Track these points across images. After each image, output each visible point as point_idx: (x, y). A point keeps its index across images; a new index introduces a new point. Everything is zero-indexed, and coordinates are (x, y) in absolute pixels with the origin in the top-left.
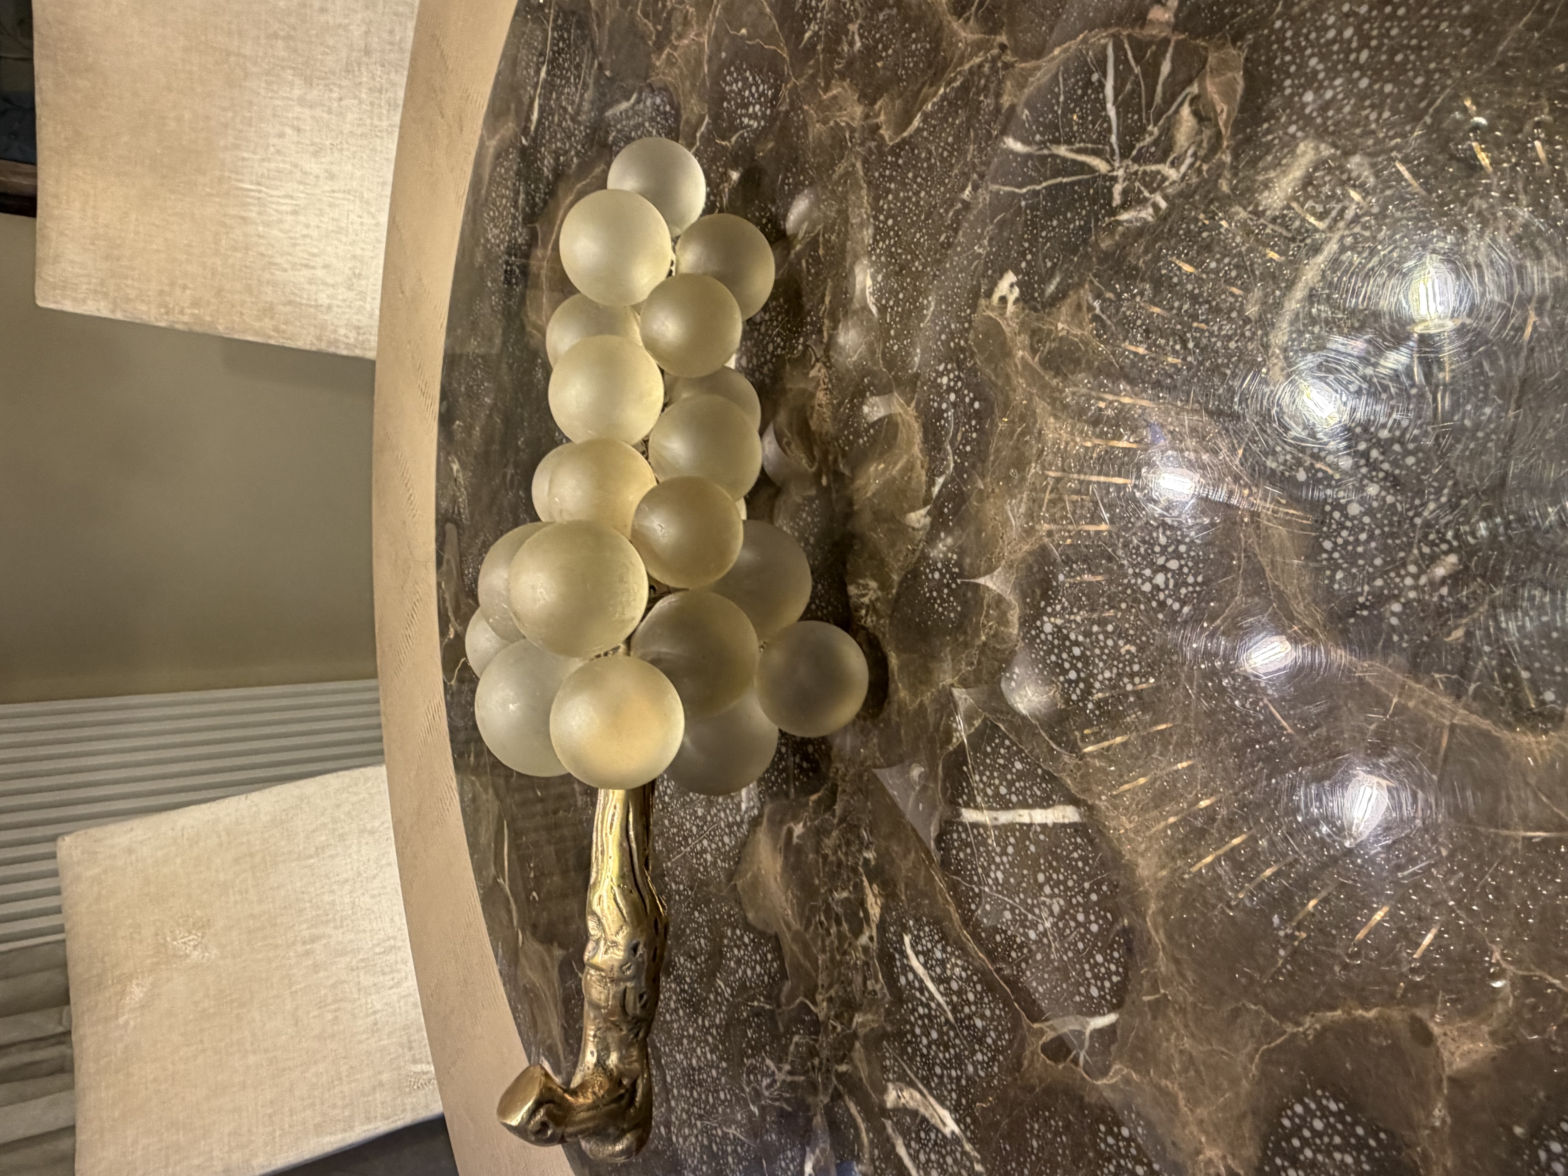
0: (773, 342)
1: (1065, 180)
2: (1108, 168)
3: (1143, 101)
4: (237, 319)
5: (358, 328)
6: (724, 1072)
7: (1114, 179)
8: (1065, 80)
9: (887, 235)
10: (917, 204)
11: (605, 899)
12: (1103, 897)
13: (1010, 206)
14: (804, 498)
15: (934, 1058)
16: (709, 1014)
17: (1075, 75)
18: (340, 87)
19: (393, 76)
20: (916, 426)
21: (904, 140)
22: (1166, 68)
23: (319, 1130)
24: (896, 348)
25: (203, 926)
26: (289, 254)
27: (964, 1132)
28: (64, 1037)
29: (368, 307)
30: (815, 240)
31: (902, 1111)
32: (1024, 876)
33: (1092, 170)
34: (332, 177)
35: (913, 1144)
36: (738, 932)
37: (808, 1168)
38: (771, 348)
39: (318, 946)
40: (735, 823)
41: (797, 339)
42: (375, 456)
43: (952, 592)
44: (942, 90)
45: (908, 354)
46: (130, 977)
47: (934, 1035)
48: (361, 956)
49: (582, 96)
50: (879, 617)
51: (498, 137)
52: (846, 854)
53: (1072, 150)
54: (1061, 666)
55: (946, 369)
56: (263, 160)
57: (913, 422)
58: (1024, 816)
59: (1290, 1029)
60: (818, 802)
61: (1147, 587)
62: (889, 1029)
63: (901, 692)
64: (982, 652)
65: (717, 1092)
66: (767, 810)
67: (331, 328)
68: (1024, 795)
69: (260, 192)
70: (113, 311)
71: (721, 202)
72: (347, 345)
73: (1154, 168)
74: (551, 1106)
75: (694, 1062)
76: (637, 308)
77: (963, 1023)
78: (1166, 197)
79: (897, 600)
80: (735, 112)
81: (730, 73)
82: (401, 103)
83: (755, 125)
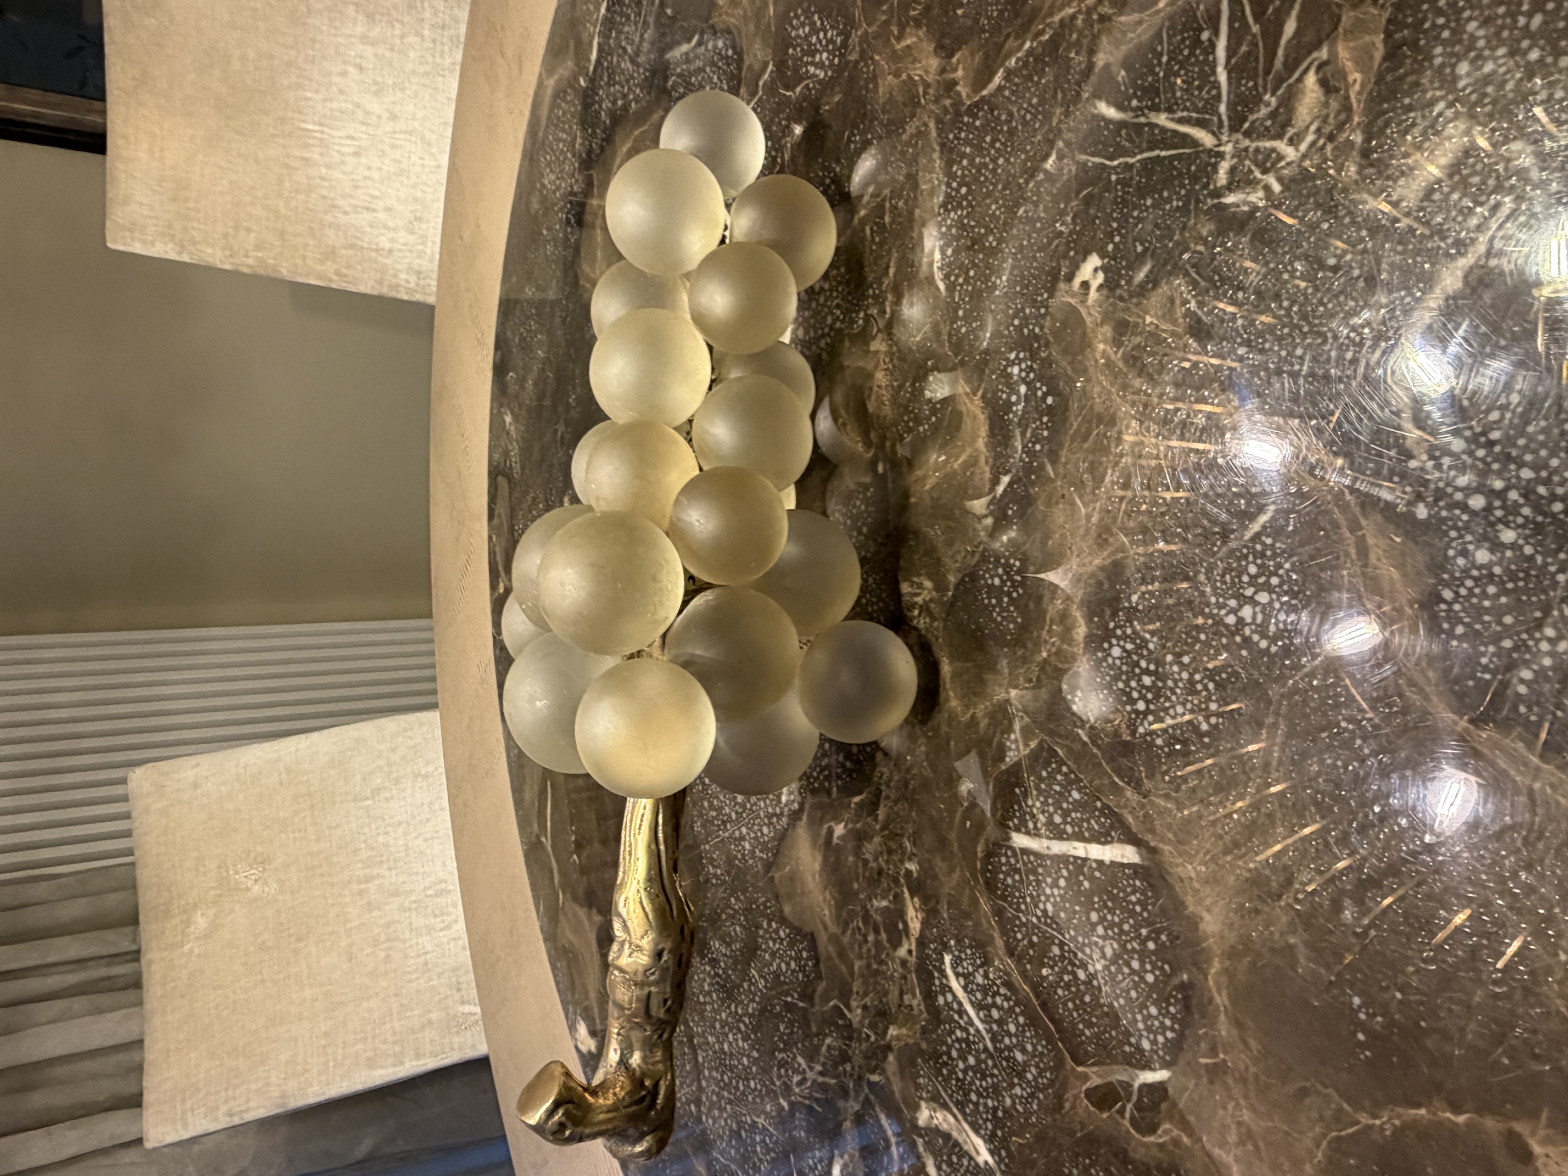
0: (832, 313)
1: (1163, 153)
2: (1216, 142)
3: (1261, 66)
4: (299, 262)
5: (418, 273)
6: (756, 1061)
7: (1221, 156)
8: (1170, 37)
9: (960, 205)
10: (994, 171)
11: (631, 900)
12: (1161, 947)
13: (1099, 178)
14: (859, 484)
15: (970, 1084)
16: (742, 1002)
17: (1182, 32)
18: (402, 23)
19: (456, 11)
20: (982, 417)
21: (983, 98)
22: (1290, 27)
23: (371, 1063)
24: (963, 330)
25: (263, 861)
26: (351, 196)
27: (998, 1163)
28: (135, 955)
29: (428, 251)
30: (880, 207)
31: (933, 1133)
32: (1075, 912)
33: (1195, 143)
34: (394, 117)
35: (944, 1167)
36: (774, 925)
37: (836, 1171)
38: (829, 320)
39: (372, 886)
40: (775, 814)
41: (858, 312)
42: (433, 405)
43: (1012, 601)
44: (1027, 45)
45: (977, 338)
46: (195, 906)
47: (971, 1061)
48: (413, 898)
49: (642, 36)
50: (933, 618)
51: (556, 77)
52: (887, 862)
53: (1172, 120)
54: (1128, 695)
55: (1017, 357)
56: (325, 100)
57: (978, 412)
58: (1079, 849)
59: (1364, 1119)
60: (860, 805)
61: (1231, 620)
62: (924, 1046)
63: (952, 700)
64: (1042, 669)
65: (748, 1080)
66: (807, 806)
67: (391, 272)
68: (1080, 827)
69: (322, 132)
70: (180, 253)
71: (783, 157)
72: (408, 290)
73: (1268, 144)
74: (570, 1106)
75: (726, 1047)
76: (687, 276)
77: (1001, 1054)
78: (1280, 180)
79: (952, 603)
80: (801, 59)
81: (797, 17)
82: (462, 40)
83: (822, 75)
